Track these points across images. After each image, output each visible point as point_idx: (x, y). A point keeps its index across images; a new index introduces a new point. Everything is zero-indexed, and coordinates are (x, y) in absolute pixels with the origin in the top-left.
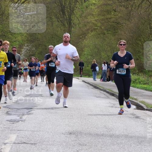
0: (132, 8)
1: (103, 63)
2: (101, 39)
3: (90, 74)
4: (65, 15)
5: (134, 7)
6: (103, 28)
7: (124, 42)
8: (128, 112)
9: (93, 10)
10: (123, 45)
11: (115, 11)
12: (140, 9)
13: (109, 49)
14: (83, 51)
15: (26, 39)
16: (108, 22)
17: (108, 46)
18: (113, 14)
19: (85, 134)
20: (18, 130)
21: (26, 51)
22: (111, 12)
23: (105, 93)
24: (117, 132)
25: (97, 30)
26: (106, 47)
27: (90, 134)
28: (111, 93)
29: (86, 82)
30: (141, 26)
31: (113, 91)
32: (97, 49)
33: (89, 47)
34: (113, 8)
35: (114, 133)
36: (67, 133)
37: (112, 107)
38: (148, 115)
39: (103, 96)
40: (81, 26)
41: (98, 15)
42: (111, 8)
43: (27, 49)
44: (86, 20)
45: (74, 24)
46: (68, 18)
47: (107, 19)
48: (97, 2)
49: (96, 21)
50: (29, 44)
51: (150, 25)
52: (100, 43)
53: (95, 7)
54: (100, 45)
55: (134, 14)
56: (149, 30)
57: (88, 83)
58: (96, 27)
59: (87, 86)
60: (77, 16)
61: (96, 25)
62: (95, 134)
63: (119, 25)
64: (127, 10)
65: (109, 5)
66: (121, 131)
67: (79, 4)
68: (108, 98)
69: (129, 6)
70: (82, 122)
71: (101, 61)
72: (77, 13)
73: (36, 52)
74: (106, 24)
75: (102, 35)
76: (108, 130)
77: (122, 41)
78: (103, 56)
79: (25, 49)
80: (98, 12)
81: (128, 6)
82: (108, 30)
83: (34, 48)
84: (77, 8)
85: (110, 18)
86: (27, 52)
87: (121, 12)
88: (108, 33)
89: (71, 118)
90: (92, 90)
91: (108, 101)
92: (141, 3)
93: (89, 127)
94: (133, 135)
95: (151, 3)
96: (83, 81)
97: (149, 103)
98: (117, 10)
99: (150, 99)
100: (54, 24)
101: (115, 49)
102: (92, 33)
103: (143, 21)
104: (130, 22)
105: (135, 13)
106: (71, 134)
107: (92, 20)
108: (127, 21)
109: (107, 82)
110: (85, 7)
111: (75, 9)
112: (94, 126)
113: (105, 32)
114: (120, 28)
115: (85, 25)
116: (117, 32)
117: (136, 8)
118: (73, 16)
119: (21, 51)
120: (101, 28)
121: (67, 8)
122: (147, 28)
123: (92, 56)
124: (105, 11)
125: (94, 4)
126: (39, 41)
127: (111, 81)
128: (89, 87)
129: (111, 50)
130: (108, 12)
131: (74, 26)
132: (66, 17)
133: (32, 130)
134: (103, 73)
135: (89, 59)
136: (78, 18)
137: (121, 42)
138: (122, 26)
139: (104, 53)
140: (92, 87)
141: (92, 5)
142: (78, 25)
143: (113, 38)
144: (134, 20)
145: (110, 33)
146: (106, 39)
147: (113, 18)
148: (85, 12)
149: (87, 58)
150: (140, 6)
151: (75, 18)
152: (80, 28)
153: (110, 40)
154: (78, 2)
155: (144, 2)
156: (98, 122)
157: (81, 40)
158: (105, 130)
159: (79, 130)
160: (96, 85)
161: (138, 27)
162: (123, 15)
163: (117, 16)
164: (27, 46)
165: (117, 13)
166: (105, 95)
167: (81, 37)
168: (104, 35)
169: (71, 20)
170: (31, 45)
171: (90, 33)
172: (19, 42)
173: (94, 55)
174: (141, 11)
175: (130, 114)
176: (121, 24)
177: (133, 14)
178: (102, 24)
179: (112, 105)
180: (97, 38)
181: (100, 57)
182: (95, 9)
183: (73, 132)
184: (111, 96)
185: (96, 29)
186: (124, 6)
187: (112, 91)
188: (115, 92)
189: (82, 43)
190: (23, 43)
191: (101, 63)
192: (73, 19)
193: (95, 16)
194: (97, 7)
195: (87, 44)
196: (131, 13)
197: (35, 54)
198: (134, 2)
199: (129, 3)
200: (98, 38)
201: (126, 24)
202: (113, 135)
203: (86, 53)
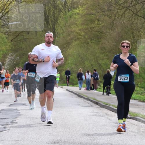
0: (115, 18)
1: (87, 72)
2: (85, 48)
3: (73, 83)
4: (49, 24)
5: (117, 16)
6: (86, 37)
7: (128, 43)
8: (111, 120)
9: (77, 20)
10: (126, 47)
11: (99, 21)
12: (123, 18)
13: (93, 58)
14: (67, 60)
15: (10, 48)
16: (91, 31)
17: (92, 55)
18: (96, 23)
19: (70, 143)
20: (2, 140)
21: (10, 60)
22: (94, 21)
23: (89, 101)
24: (101, 141)
25: (81, 40)
26: (90, 56)
27: (74, 143)
28: (95, 102)
29: (70, 91)
30: (124, 35)
31: (97, 100)
32: (80, 58)
33: (73, 56)
34: (96, 17)
35: (98, 142)
36: (51, 142)
37: (96, 115)
38: (132, 124)
39: (87, 104)
40: (64, 35)
41: (82, 25)
42: (94, 17)
43: (11, 59)
44: (69, 29)
45: (58, 33)
46: (52, 28)
47: (91, 28)
48: (81, 11)
49: (80, 30)
50: (13, 54)
51: (133, 34)
52: (84, 52)
53: (78, 16)
54: (84, 54)
55: (118, 24)
56: (132, 38)
57: (72, 92)
58: (80, 36)
59: (71, 95)
60: (61, 25)
61: (80, 34)
62: (79, 143)
63: (102, 35)
64: (110, 19)
65: (93, 14)
66: (105, 140)
67: (63, 13)
68: (92, 106)
69: (113, 15)
70: (66, 131)
71: (85, 70)
72: (61, 22)
73: (20, 62)
74: (90, 33)
75: (86, 44)
76: (91, 139)
77: (124, 41)
78: (87, 65)
79: (9, 58)
80: (82, 21)
81: (111, 16)
82: (91, 39)
83: (18, 58)
84: (60, 17)
85: (94, 28)
86: (11, 62)
87: (104, 22)
88: (92, 42)
89: (55, 127)
90: (76, 99)
91: (91, 109)
92: (124, 13)
93: (73, 136)
94: (117, 143)
95: (134, 12)
96: (67, 90)
97: (133, 112)
98: (100, 19)
99: (133, 107)
100: (38, 34)
101: (99, 58)
102: (76, 43)
103: (127, 30)
104: (113, 31)
105: (118, 22)
106: (55, 143)
107: (76, 29)
108: (110, 30)
109: (91, 91)
110: (69, 17)
111: (59, 18)
112: (78, 134)
113: (89, 41)
114: (104, 37)
115: (69, 35)
116: (101, 41)
117: (119, 17)
118: (56, 26)
119: (6, 61)
120: (85, 37)
121: (51, 17)
122: (131, 37)
123: (75, 64)
124: (88, 21)
125: (78, 13)
126: (23, 51)
127: (94, 90)
128: (72, 96)
129: (94, 59)
130: (92, 21)
131: (58, 35)
132: (50, 27)
133: (16, 139)
134: (87, 81)
135: (73, 68)
136: (62, 28)
137: (123, 43)
138: (106, 35)
139: (87, 62)
140: (76, 96)
141: (75, 15)
142: (62, 35)
143: (97, 47)
144: (117, 29)
145: (94, 42)
146: (90, 48)
147: (97, 27)
148: (68, 21)
149: (71, 67)
150: (123, 15)
151: (59, 27)
152: (64, 37)
153: (94, 49)
154: (62, 11)
155: (127, 11)
156: (82, 131)
157: (65, 49)
158: (89, 139)
159: (62, 139)
160: (80, 94)
161: (121, 36)
162: (107, 24)
163: (101, 26)
164: (12, 55)
165: (101, 23)
166: (89, 103)
167: (65, 46)
168: (88, 44)
169: (55, 29)
170: (15, 54)
171: (74, 42)
172: (3, 51)
173: (78, 64)
174: (124, 20)
175: (114, 123)
176: (104, 33)
177: (116, 23)
178: (86, 33)
179: (96, 114)
180: (80, 47)
181: (84, 66)
182: (79, 18)
183: (57, 141)
184: (95, 105)
185: (79, 38)
186: (107, 15)
187: (95, 100)
188: (99, 101)
189: (66, 53)
190: (7, 53)
191: (85, 72)
192: (57, 28)
193: (79, 25)
194: (80, 16)
195: (70, 53)
196: (115, 23)
197: (19, 63)
198: (117, 12)
199: (112, 12)
200: (82, 47)
201: (109, 33)
202: (97, 144)
203: (70, 62)
